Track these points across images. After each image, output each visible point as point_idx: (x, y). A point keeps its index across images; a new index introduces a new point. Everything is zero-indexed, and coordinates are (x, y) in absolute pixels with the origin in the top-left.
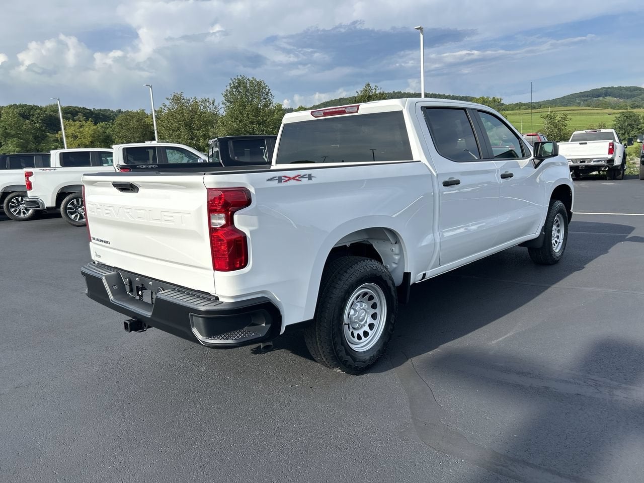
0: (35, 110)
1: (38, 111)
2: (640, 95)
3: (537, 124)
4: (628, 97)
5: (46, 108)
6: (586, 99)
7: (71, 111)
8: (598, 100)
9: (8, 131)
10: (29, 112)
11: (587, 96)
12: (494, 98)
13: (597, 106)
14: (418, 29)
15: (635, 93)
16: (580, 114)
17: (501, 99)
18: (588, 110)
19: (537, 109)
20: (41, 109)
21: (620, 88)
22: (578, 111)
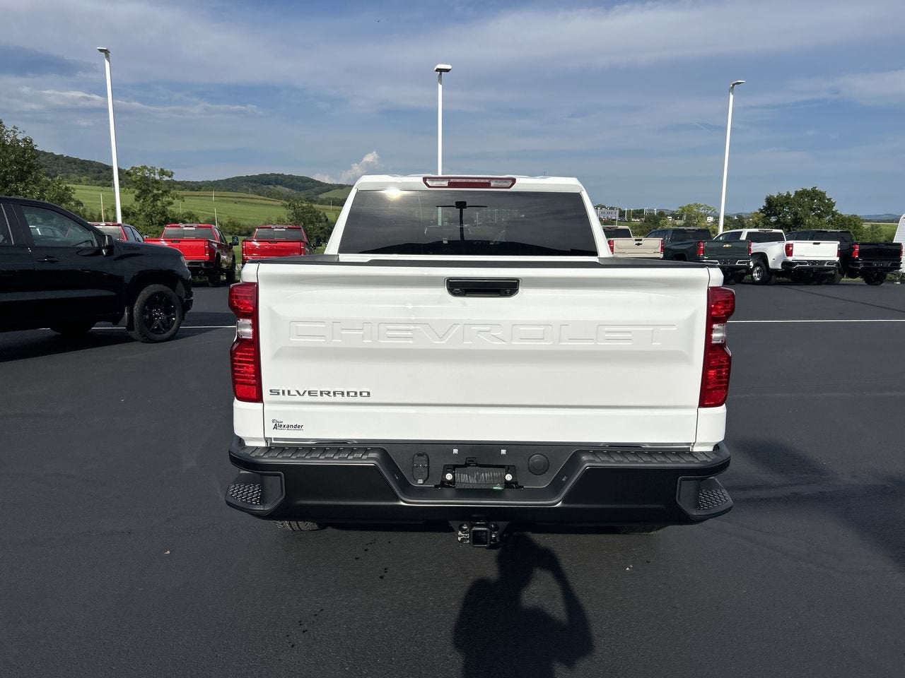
2: (313, 187)
3: (200, 212)
4: (302, 189)
6: (254, 185)
8: (268, 188)
11: (255, 182)
12: (162, 169)
13: (269, 195)
14: (101, 50)
15: (307, 184)
16: (252, 203)
17: (172, 172)
18: (260, 199)
19: (197, 191)
21: (291, 177)
22: (248, 200)
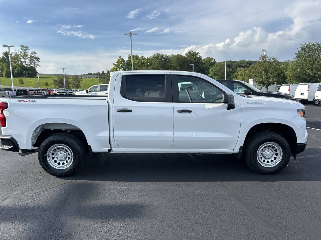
0: (234, 63)
1: (235, 63)
5: (239, 62)
7: (249, 63)
9: (216, 73)
10: (231, 64)
20: (236, 62)
